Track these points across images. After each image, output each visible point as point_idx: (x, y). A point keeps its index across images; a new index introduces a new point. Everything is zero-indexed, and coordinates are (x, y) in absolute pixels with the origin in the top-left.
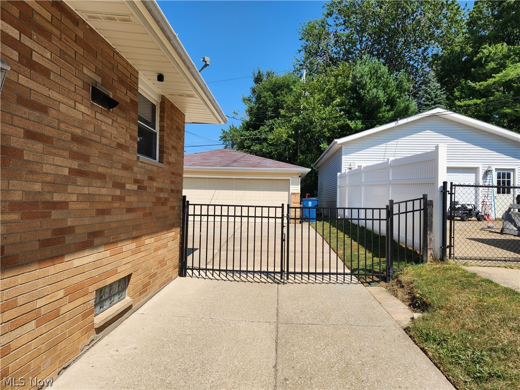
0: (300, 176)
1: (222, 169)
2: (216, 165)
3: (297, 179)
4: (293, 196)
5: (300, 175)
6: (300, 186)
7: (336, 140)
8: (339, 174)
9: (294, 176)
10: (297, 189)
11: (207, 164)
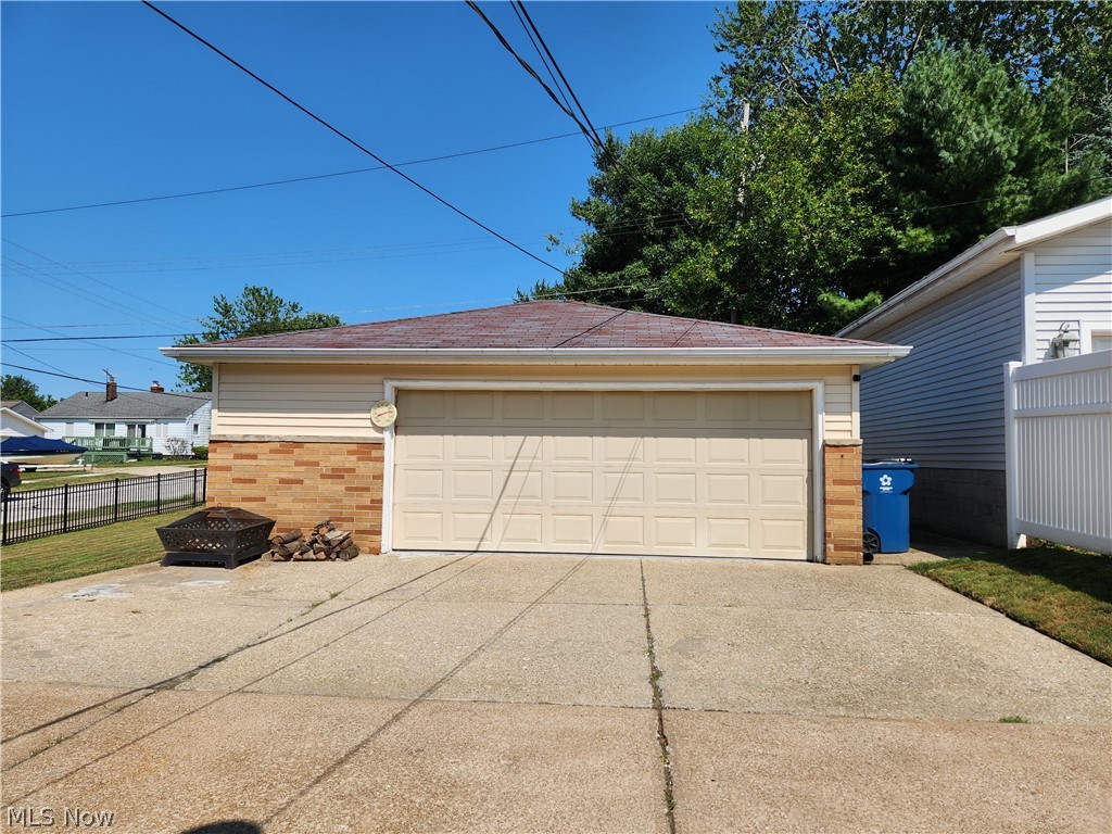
0: (856, 378)
1: (556, 358)
2: (531, 342)
3: (846, 389)
4: (831, 456)
5: (856, 372)
6: (856, 416)
7: (1009, 231)
8: (1013, 365)
9: (831, 379)
10: (847, 426)
11: (499, 341)
